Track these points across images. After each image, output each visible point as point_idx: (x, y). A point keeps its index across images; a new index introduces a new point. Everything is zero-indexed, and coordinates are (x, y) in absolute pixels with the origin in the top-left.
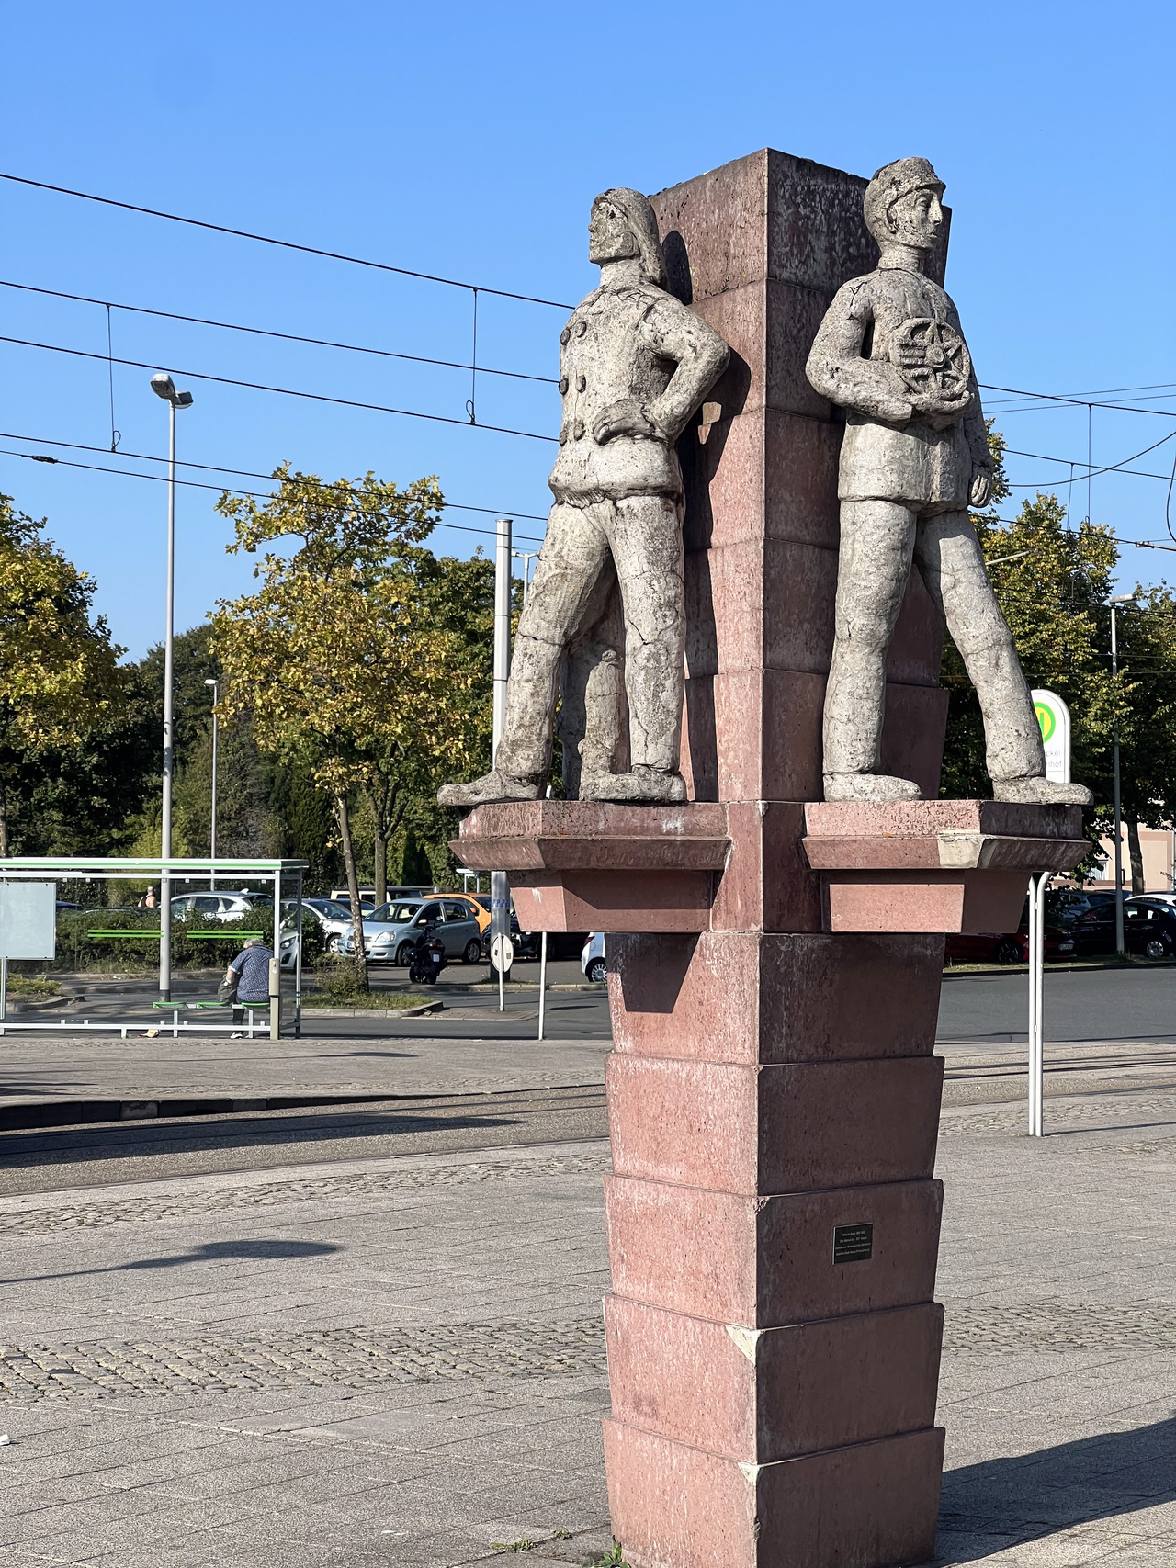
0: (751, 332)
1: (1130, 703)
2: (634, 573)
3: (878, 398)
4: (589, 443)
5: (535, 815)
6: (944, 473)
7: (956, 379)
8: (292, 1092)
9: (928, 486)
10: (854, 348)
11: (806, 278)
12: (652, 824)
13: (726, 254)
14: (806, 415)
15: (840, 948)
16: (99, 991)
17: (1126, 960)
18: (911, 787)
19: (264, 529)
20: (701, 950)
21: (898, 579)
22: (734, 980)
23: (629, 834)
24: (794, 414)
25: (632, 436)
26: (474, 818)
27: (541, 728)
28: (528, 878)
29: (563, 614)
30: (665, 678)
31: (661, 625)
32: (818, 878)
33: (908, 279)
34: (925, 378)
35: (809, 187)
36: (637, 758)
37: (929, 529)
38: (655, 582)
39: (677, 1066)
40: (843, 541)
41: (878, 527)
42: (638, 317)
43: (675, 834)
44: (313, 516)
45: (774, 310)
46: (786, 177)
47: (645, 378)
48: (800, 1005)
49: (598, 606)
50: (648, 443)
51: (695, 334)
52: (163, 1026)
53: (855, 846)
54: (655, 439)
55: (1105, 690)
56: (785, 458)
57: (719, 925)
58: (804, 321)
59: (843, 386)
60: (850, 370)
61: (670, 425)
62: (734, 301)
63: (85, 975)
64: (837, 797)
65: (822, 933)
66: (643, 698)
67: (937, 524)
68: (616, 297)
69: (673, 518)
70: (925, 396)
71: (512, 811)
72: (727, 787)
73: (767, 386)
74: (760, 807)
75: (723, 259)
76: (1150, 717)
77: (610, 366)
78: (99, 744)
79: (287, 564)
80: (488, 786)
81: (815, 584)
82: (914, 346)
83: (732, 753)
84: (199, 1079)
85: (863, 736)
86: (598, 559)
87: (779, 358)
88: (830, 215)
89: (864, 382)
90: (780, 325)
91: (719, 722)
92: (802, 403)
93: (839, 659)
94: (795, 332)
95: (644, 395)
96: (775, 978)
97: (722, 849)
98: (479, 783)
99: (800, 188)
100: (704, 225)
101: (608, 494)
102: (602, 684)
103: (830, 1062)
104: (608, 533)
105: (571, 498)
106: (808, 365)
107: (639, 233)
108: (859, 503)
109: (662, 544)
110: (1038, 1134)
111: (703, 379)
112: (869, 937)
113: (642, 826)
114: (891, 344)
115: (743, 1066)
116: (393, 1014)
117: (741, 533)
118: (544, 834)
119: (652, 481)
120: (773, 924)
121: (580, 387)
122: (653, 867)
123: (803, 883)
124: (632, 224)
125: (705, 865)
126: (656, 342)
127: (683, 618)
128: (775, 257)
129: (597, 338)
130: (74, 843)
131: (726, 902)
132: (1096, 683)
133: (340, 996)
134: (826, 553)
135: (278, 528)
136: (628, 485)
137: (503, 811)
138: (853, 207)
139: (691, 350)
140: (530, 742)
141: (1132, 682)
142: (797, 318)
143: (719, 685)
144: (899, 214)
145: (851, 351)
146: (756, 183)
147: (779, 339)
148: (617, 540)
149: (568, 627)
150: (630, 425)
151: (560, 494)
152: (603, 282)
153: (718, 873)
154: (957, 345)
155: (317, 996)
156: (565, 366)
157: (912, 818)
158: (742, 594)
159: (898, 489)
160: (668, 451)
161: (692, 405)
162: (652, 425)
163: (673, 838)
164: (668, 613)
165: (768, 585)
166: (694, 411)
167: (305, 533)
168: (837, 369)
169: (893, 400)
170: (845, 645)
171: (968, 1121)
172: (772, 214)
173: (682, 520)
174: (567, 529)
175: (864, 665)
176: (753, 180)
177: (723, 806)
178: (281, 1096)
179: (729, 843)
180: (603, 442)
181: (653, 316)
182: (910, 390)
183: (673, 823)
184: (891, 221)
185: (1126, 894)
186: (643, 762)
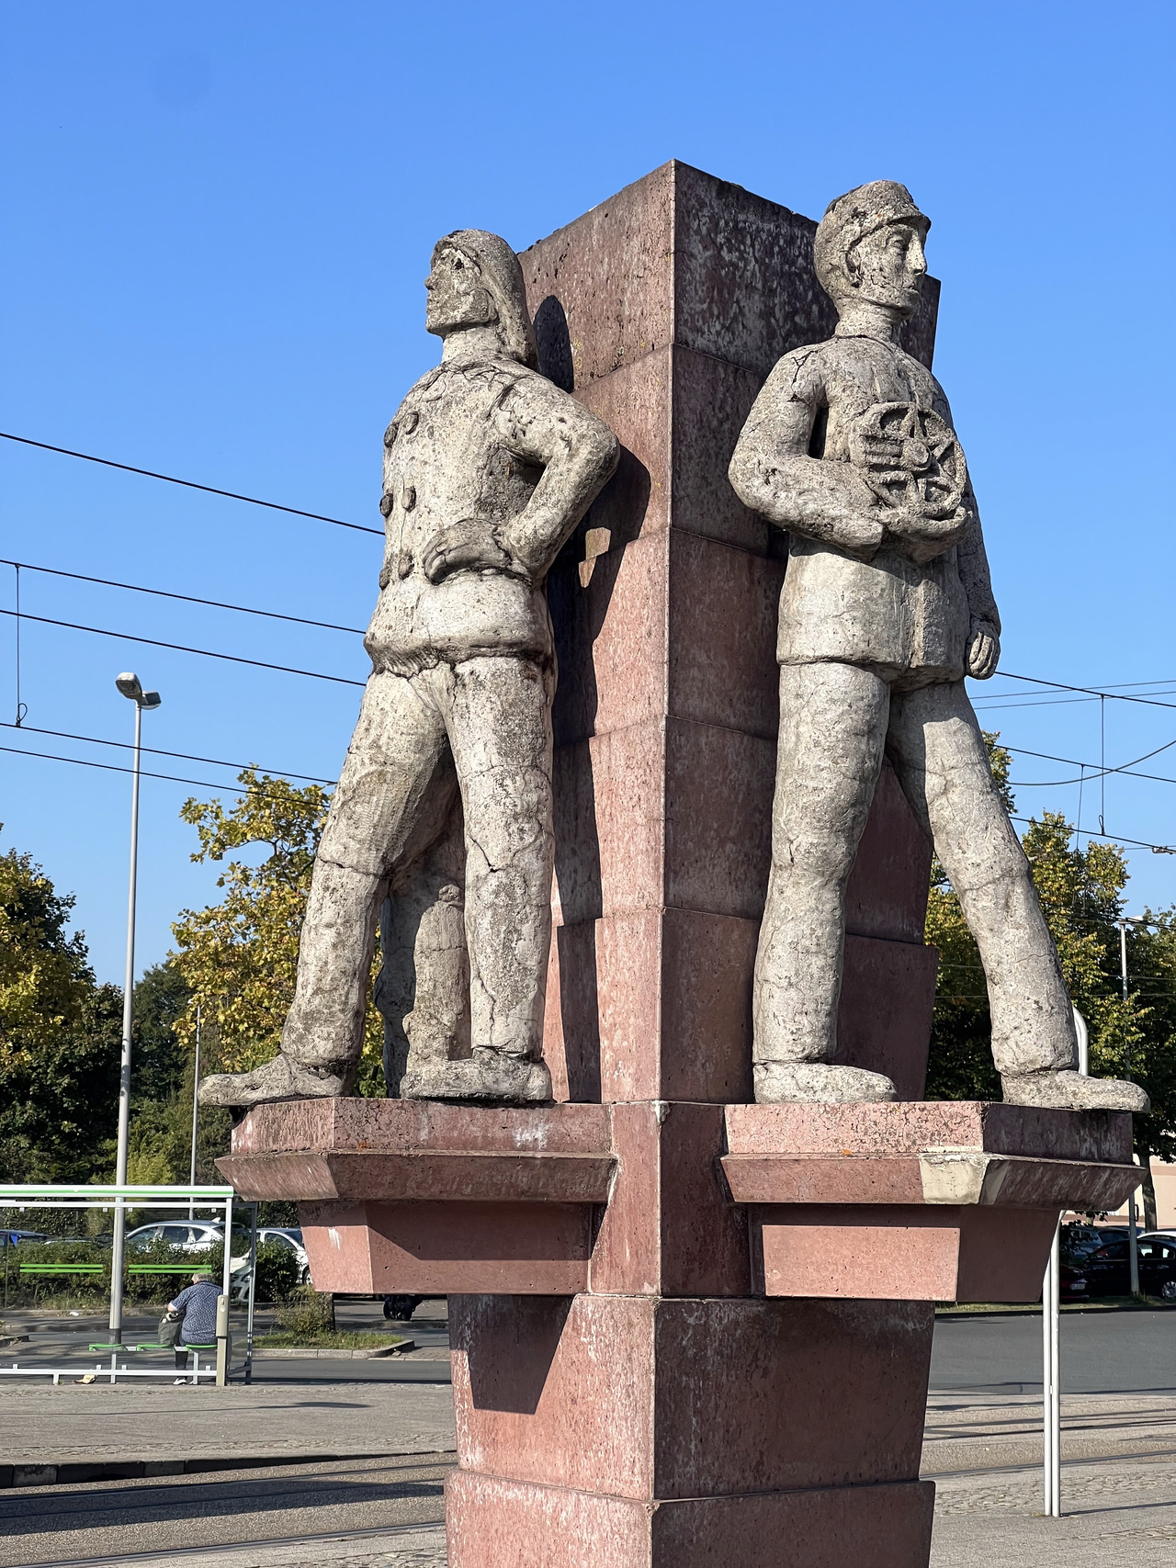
0: (652, 419)
1: (1142, 1029)
2: (478, 769)
3: (833, 513)
4: (419, 582)
5: (326, 1118)
6: (929, 625)
7: (946, 489)
8: (217, 1452)
9: (907, 645)
10: (798, 442)
11: (733, 350)
12: (500, 1134)
13: (619, 319)
14: (732, 544)
15: (780, 1319)
16: (50, 1329)
17: (1141, 1302)
18: (881, 1083)
19: (230, 836)
20: (575, 1320)
21: (862, 777)
22: (619, 1368)
23: (465, 1148)
24: (711, 539)
25: (479, 570)
26: (250, 1125)
27: (348, 993)
28: (324, 1213)
29: (380, 830)
30: (521, 921)
31: (516, 844)
32: (745, 1216)
33: (877, 349)
34: (901, 485)
35: (736, 223)
36: (479, 1037)
37: (908, 706)
38: (508, 782)
39: (540, 1495)
40: (783, 722)
41: (833, 701)
42: (491, 402)
43: (535, 1149)
44: (283, 822)
45: (683, 388)
46: (702, 205)
47: (500, 489)
48: (717, 1406)
49: (432, 821)
50: (501, 581)
51: (570, 422)
52: (99, 1371)
53: (798, 1168)
54: (512, 575)
55: (1115, 1015)
56: (700, 601)
57: (600, 1283)
58: (728, 409)
59: (783, 495)
60: (792, 472)
61: (533, 553)
62: (628, 380)
63: (39, 1311)
64: (773, 1096)
65: (750, 1297)
66: (489, 950)
67: (921, 699)
68: (461, 376)
69: (537, 689)
70: (902, 511)
71: (298, 1113)
72: (612, 1080)
73: (673, 496)
74: (657, 1110)
75: (615, 325)
76: (1162, 1045)
77: (450, 471)
78: (71, 1066)
79: (254, 873)
80: (272, 1078)
81: (743, 788)
82: (885, 439)
83: (619, 1032)
84: (114, 1437)
85: (810, 1007)
86: (430, 751)
87: (691, 458)
88: (767, 266)
89: (813, 489)
90: (693, 411)
91: (602, 987)
92: (726, 526)
93: (776, 895)
94: (715, 423)
95: (497, 514)
96: (679, 1366)
97: (603, 1172)
98: (257, 1074)
99: (722, 223)
100: (590, 282)
101: (443, 654)
102: (439, 934)
103: (764, 1493)
104: (444, 711)
105: (393, 663)
106: (732, 465)
107: (497, 291)
108: (805, 668)
109: (519, 726)
110: (1055, 1513)
111: (581, 485)
112: (823, 1304)
113: (484, 1137)
114: (851, 436)
115: (630, 1502)
116: (359, 1354)
117: (636, 711)
118: (337, 1146)
119: (506, 635)
120: (674, 1286)
121: (407, 502)
122: (502, 1197)
123: (723, 1224)
124: (486, 277)
125: (578, 1195)
126: (514, 436)
127: (549, 834)
128: (686, 316)
129: (432, 434)
130: (53, 1170)
131: (610, 1250)
132: (1106, 1008)
133: (304, 1334)
134: (760, 744)
135: (244, 835)
136: (471, 641)
137: (285, 1113)
138: (800, 260)
139: (563, 444)
140: (332, 1014)
141: (1143, 1007)
142: (718, 404)
143: (602, 933)
144: (864, 259)
145: (794, 446)
146: (658, 213)
147: (692, 432)
148: (456, 720)
149: (388, 849)
150: (475, 554)
151: (381, 658)
152: (445, 358)
153: (597, 1208)
154: (947, 442)
155: (279, 1335)
156: (389, 476)
157: (881, 1128)
158: (635, 799)
159: (863, 646)
160: (531, 592)
161: (565, 523)
162: (507, 554)
163: (530, 1154)
164: (526, 827)
165: (672, 784)
166: (569, 533)
167: (274, 840)
168: (774, 471)
169: (855, 515)
170: (786, 875)
171: (975, 1496)
172: (681, 255)
173: (552, 694)
174: (387, 707)
175: (812, 903)
176: (654, 208)
177: (605, 1108)
178: (203, 1457)
179: (614, 1163)
180: (437, 579)
181: (512, 400)
182: (879, 501)
183: (531, 1133)
184: (852, 269)
185: (1139, 1230)
186: (488, 1043)
